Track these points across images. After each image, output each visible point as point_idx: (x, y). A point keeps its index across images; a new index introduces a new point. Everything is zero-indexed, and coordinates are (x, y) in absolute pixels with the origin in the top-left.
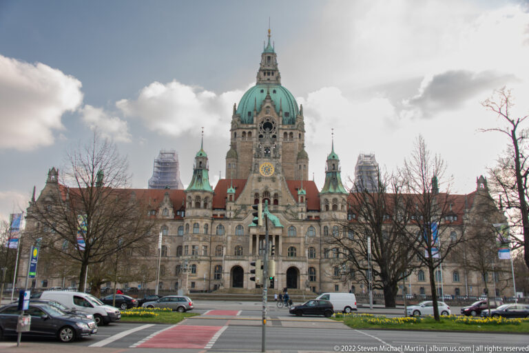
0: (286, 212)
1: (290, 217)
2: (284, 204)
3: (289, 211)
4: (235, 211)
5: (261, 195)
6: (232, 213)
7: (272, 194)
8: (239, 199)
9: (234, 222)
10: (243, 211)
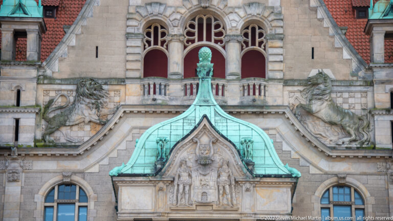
0: (305, 112)
1: (332, 137)
2: (296, 75)
3: (321, 108)
4: (42, 112)
5: (176, 30)
6: (28, 121)
7: (234, 23)
8: (62, 50)
9: (40, 165)
10: (85, 112)
